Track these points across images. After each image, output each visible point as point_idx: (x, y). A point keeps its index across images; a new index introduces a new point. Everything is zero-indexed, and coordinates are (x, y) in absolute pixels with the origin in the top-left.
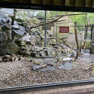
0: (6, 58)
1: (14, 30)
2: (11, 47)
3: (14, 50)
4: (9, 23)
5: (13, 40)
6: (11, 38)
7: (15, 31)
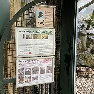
0: (81, 72)
1: (90, 36)
2: (86, 58)
3: (90, 62)
4: (84, 28)
5: (89, 49)
6: (85, 46)
7: (91, 38)
